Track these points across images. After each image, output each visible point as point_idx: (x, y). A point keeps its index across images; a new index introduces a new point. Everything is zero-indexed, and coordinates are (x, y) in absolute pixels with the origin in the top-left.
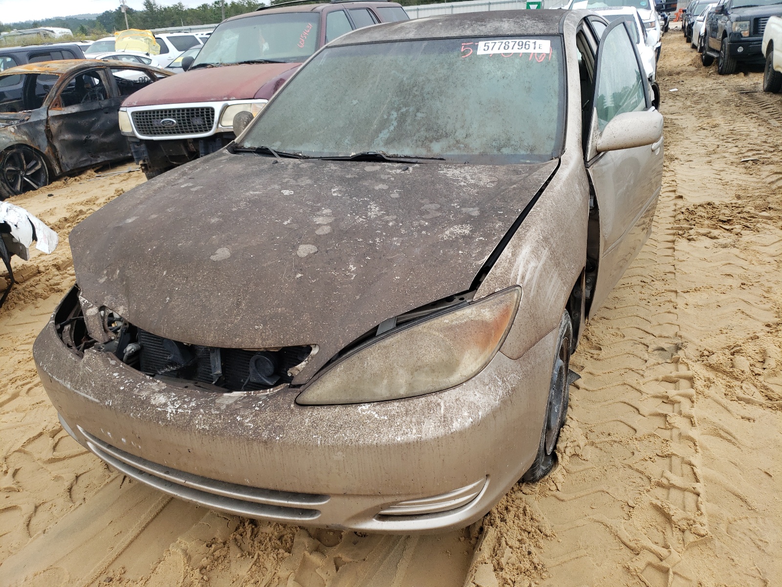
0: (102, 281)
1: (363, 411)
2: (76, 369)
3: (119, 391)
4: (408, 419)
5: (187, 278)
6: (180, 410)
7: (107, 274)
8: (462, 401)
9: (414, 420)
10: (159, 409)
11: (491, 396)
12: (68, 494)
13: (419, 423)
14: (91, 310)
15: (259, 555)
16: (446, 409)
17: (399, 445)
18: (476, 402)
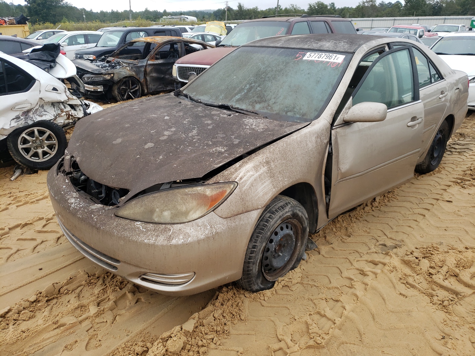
0: (78, 145)
1: (137, 224)
3: (61, 193)
4: (154, 233)
5: (102, 149)
6: (75, 207)
7: (80, 142)
8: (182, 231)
10: (69, 205)
11: (200, 233)
13: (157, 236)
14: (67, 156)
15: (107, 286)
16: (173, 233)
17: (145, 244)
18: (189, 233)
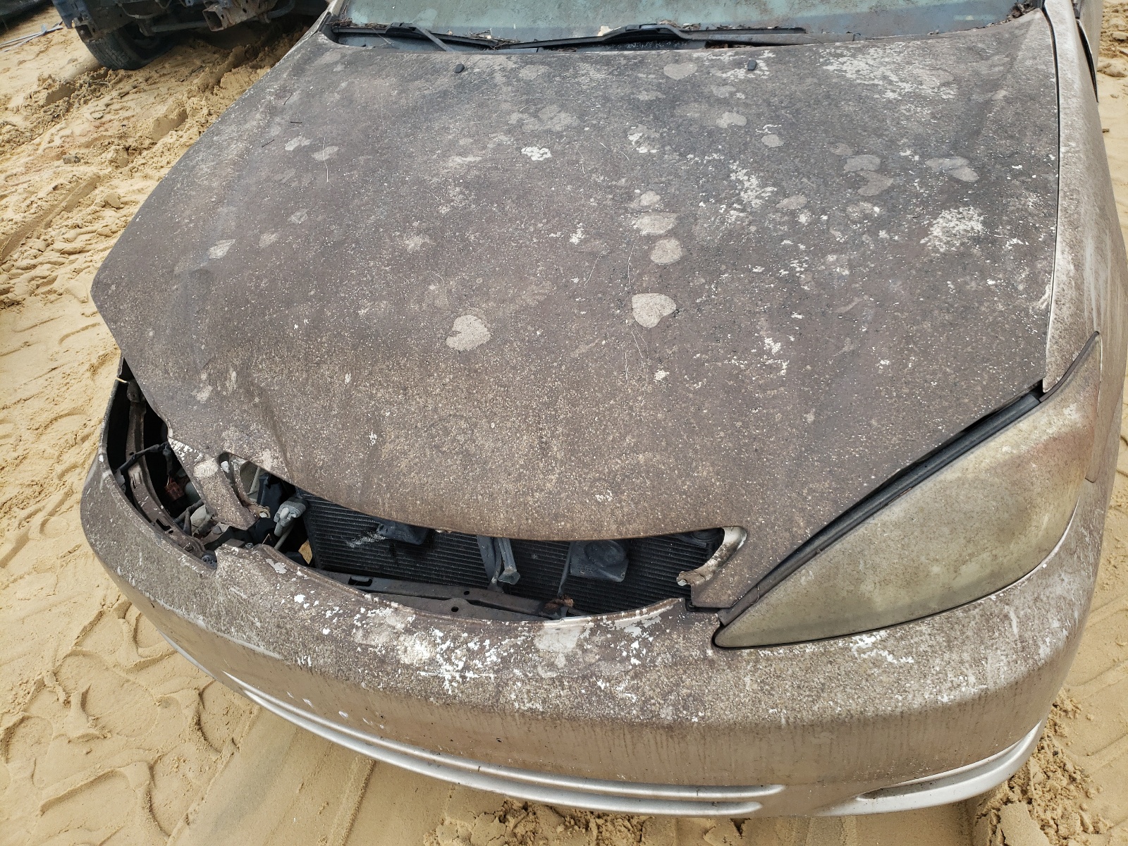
0: (204, 395)
1: (861, 651)
2: (207, 590)
3: (321, 639)
4: (955, 656)
5: (405, 389)
6: (469, 675)
7: (211, 381)
8: (1045, 599)
9: (966, 656)
10: (423, 674)
12: (199, 733)
13: (977, 661)
14: (202, 466)
16: (1022, 623)
17: (946, 709)
18: (1065, 594)
